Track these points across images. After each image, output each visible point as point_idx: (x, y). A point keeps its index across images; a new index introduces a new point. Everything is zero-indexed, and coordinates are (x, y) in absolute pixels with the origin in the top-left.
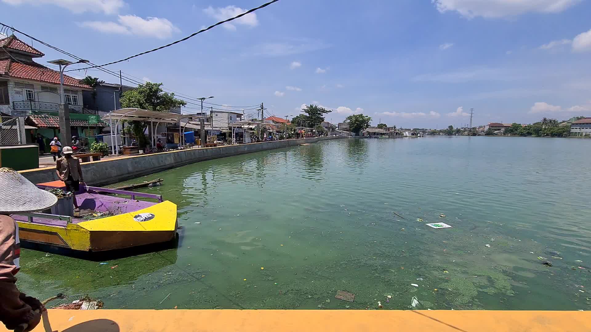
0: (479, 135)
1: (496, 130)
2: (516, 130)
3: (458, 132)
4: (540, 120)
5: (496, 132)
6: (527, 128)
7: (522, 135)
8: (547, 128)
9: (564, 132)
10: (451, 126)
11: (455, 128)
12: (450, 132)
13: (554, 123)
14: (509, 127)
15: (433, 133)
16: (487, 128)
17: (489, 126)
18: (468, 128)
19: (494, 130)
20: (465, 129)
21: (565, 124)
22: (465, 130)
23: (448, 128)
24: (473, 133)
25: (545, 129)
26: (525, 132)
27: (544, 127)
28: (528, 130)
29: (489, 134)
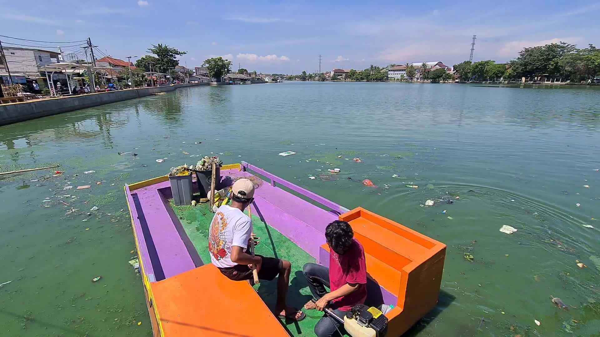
0: (327, 80)
1: (339, 75)
2: (353, 75)
3: (311, 77)
4: (369, 67)
5: (339, 77)
6: (360, 73)
7: (357, 80)
8: (373, 74)
9: (384, 77)
10: (305, 72)
11: (308, 74)
12: (304, 77)
13: (377, 69)
14: (348, 72)
15: (290, 78)
16: (332, 74)
17: (334, 72)
18: (318, 74)
19: (337, 76)
20: (316, 74)
21: (384, 71)
22: (316, 76)
23: (302, 74)
24: (323, 78)
25: (372, 74)
26: (359, 77)
27: (371, 73)
28: (361, 75)
29: (334, 79)
